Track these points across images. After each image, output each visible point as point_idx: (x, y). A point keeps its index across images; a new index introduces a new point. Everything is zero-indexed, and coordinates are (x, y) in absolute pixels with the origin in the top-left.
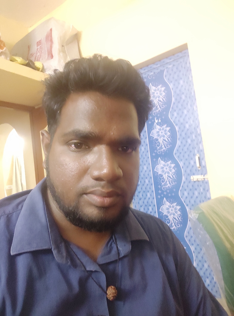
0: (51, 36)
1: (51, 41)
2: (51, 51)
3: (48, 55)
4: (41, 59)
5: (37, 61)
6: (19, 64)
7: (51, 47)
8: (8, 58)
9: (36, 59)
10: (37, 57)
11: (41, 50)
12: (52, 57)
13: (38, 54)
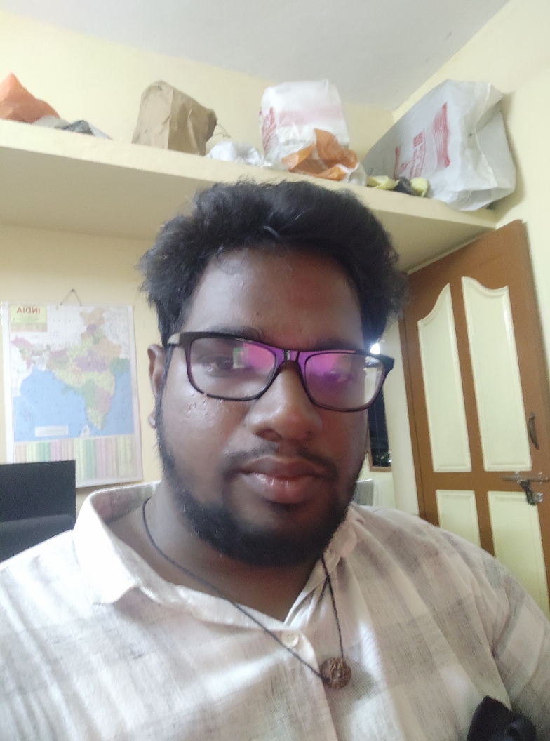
0: (445, 120)
1: (446, 129)
2: (445, 150)
3: (439, 159)
4: (423, 171)
5: (416, 176)
6: (384, 189)
7: (445, 142)
8: (364, 183)
9: (414, 172)
10: (415, 169)
11: (423, 153)
12: (447, 163)
13: (418, 162)
